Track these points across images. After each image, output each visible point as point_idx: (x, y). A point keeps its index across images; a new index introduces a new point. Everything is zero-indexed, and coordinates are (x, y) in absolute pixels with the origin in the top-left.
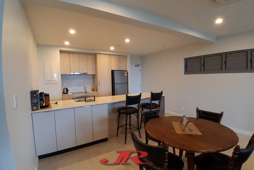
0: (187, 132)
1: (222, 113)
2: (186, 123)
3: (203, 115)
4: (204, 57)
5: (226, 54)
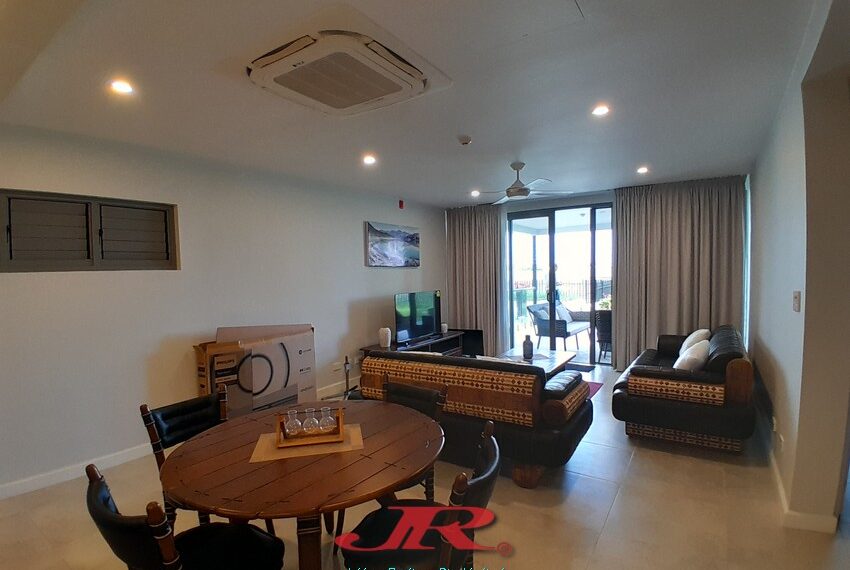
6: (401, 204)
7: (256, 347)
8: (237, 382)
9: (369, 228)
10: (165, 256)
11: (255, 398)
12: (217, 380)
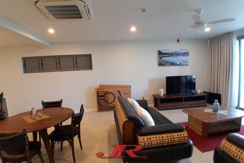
0: (38, 118)
1: (62, 100)
2: (36, 112)
3: (47, 105)
4: (42, 57)
5: (59, 57)
6: (178, 41)
7: (109, 90)
8: (104, 99)
9: (160, 53)
10: (90, 67)
11: (109, 104)
12: (99, 98)
